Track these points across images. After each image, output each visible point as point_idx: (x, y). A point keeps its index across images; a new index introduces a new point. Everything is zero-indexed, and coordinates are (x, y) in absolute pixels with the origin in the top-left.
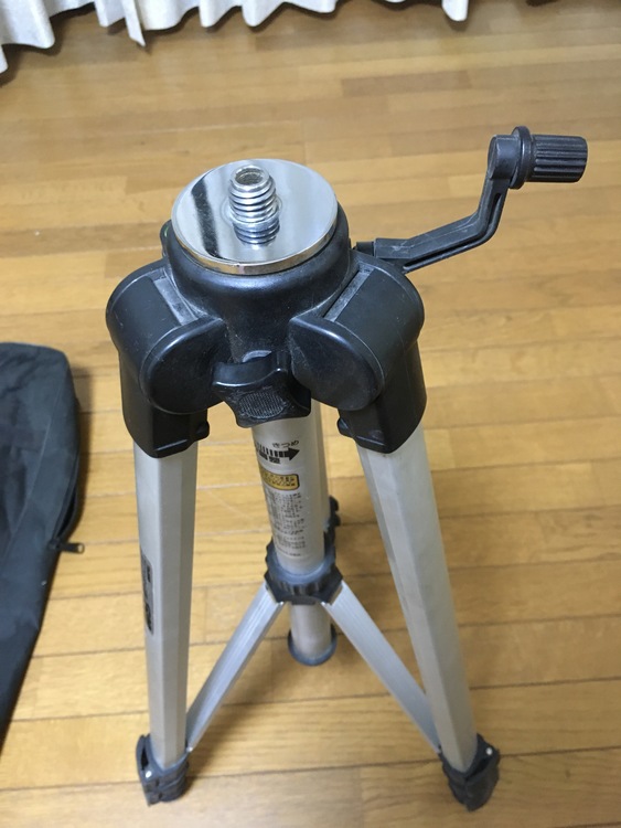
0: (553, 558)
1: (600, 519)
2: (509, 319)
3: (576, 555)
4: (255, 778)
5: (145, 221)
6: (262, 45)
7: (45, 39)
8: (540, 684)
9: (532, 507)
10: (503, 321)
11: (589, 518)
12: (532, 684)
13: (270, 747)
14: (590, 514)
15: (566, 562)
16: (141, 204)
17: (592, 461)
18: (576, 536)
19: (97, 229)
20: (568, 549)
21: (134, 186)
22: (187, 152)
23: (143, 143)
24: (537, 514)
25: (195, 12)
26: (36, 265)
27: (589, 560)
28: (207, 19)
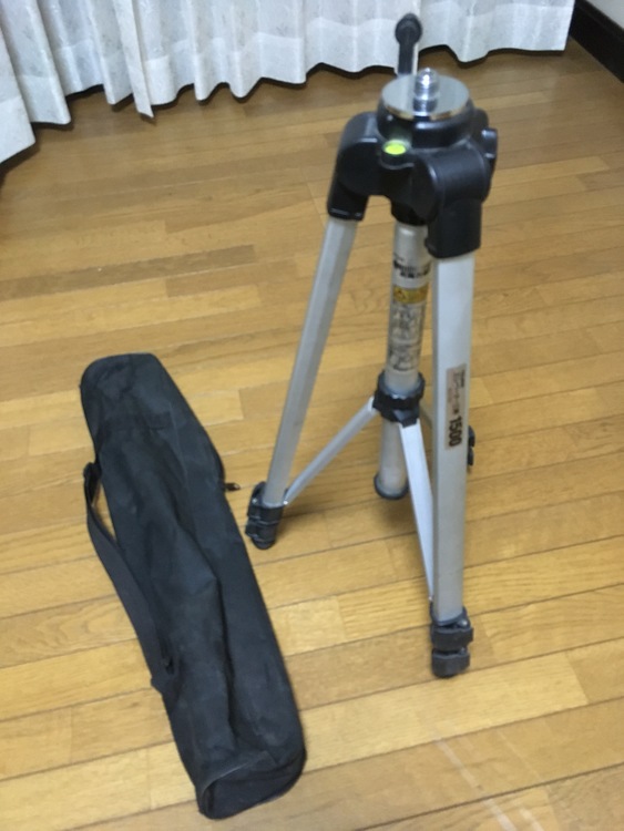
0: (584, 455)
1: (611, 425)
2: (506, 295)
3: (602, 451)
4: (400, 634)
5: (192, 252)
6: (249, 112)
7: (63, 117)
8: (598, 541)
9: (560, 423)
10: (501, 297)
11: (604, 425)
12: (592, 541)
13: (406, 612)
14: (603, 423)
15: (593, 457)
16: (183, 240)
17: (596, 386)
18: (597, 438)
19: (150, 262)
20: (594, 448)
21: (172, 227)
22: (210, 199)
23: (170, 194)
24: (564, 427)
25: (190, 88)
26: (108, 293)
27: (612, 453)
28: (201, 93)
